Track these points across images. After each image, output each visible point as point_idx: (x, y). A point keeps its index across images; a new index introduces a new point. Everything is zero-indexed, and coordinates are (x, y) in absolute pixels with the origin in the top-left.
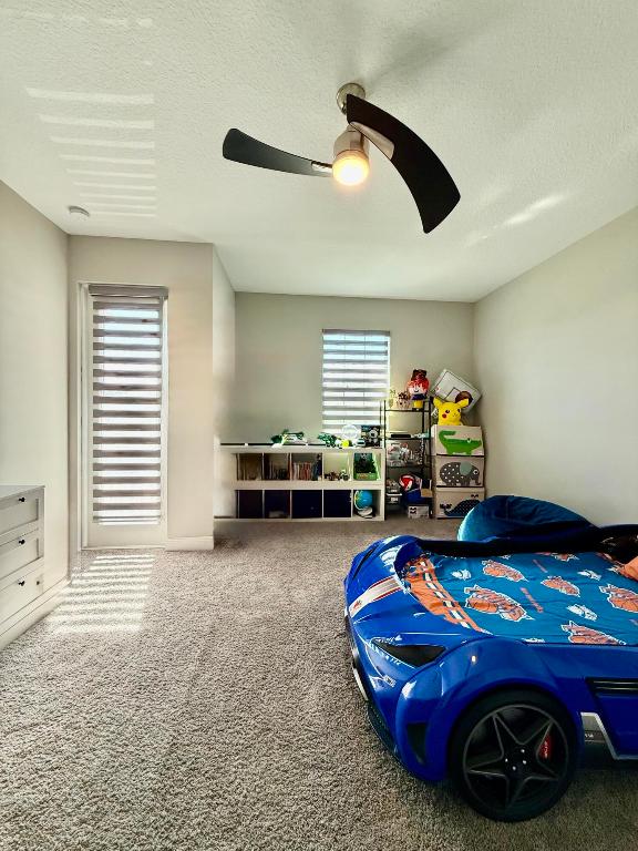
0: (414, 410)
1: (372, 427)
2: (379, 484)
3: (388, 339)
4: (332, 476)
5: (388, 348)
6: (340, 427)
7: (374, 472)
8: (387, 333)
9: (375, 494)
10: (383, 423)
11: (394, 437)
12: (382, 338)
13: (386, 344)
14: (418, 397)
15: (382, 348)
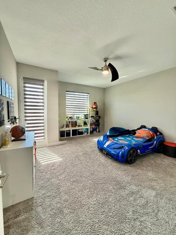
0: (94, 111)
1: (87, 115)
2: (88, 127)
3: (88, 95)
4: (79, 126)
5: (88, 97)
6: (79, 115)
7: (87, 124)
8: (88, 94)
9: (87, 129)
10: (88, 114)
11: (91, 117)
12: (87, 95)
13: (88, 96)
14: (95, 108)
15: (87, 97)
